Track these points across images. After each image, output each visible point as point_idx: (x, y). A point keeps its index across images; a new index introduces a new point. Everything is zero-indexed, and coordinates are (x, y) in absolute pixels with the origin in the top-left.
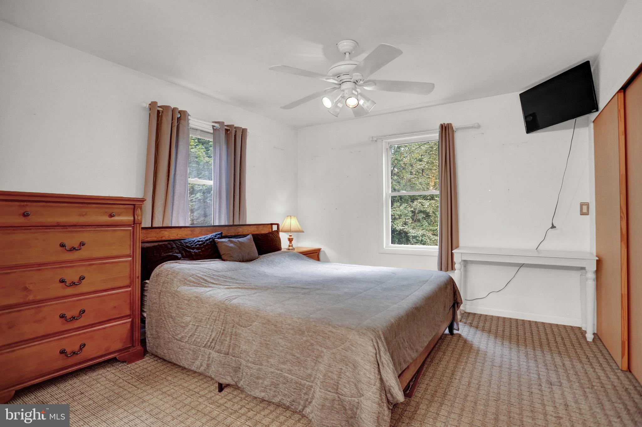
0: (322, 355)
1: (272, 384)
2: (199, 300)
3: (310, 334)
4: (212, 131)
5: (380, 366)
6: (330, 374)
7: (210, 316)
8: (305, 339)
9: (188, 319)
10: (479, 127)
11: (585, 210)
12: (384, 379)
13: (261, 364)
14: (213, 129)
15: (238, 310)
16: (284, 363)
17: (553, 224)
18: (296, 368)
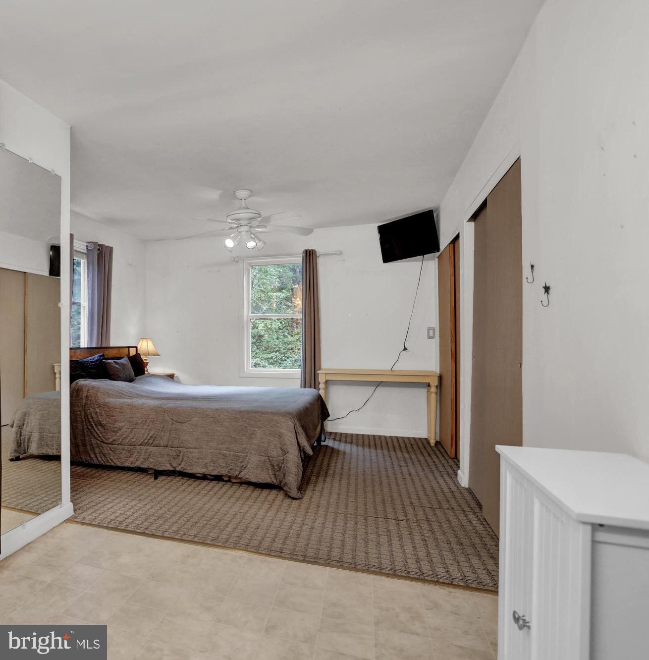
0: (255, 433)
1: (212, 461)
2: (132, 407)
3: (244, 420)
4: (85, 252)
5: (297, 434)
6: (262, 444)
7: (147, 418)
8: (240, 424)
9: (121, 424)
10: (341, 253)
11: (431, 334)
12: (300, 443)
13: (202, 448)
14: (87, 249)
15: (176, 411)
16: (222, 444)
17: (405, 346)
18: (234, 445)
